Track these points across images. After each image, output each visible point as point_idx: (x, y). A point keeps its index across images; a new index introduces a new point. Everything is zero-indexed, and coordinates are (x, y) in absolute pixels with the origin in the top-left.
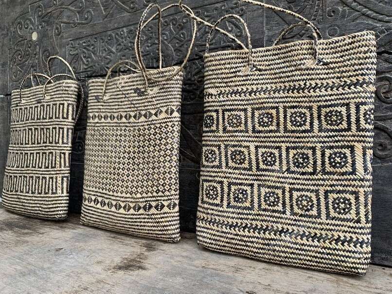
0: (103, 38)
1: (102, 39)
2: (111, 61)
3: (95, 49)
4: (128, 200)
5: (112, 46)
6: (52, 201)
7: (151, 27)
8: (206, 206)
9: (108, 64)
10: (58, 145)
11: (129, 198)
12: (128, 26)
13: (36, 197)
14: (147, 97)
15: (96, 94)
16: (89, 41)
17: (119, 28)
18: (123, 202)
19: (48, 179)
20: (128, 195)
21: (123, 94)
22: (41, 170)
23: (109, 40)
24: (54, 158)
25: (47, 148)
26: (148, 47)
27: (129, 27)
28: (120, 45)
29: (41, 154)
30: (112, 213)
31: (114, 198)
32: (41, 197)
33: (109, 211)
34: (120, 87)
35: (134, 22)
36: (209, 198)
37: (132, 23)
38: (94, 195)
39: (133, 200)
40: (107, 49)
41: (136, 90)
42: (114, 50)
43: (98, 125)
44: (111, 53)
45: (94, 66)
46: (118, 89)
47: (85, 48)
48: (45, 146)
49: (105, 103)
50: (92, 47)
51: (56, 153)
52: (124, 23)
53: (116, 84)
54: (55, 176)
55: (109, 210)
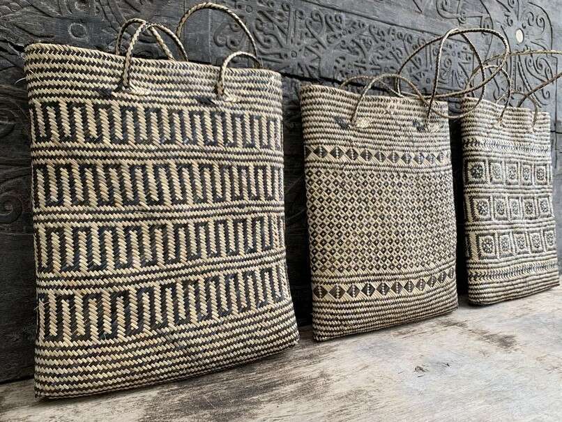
0: (304, 11)
1: (301, 13)
2: (319, 57)
3: (285, 23)
4: (422, 273)
5: (319, 31)
6: (280, 315)
7: (382, 32)
8: (486, 261)
9: (313, 61)
10: (273, 202)
11: (421, 271)
12: (349, 13)
13: (238, 320)
14: (428, 134)
15: (335, 114)
16: (272, 4)
17: (334, 9)
18: (415, 278)
19: (258, 274)
20: (420, 268)
21: (396, 124)
22: (238, 257)
23: (315, 20)
24: (266, 229)
25: (246, 210)
26: (378, 58)
27: (350, 16)
28: (335, 36)
29: (230, 224)
30: (402, 299)
31: (402, 276)
32: (249, 316)
33: (398, 298)
34: (392, 113)
35: (359, 13)
36: (486, 252)
37: (357, 12)
38: (362, 281)
39: (426, 273)
40: (310, 35)
41: (415, 123)
42: (323, 40)
43: (348, 166)
44: (318, 45)
45: (286, 55)
46: (388, 115)
47: (260, 12)
48: (241, 206)
49: (359, 131)
50: (278, 17)
51: (270, 218)
52: (343, 4)
53: (385, 107)
54: (274, 265)
55: (397, 295)
